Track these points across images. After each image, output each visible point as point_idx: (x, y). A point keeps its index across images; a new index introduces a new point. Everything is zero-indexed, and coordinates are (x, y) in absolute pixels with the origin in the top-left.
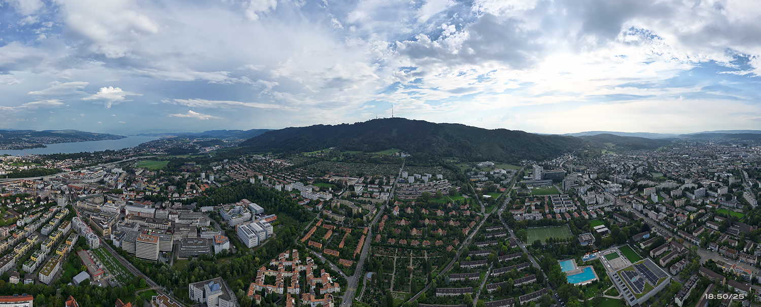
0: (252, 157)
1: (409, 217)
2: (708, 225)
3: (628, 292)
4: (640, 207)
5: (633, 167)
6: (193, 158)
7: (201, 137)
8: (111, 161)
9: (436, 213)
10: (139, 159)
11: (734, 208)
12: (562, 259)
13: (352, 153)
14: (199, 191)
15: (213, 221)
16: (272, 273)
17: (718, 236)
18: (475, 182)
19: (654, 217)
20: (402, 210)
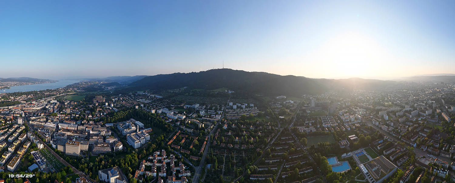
0: (136, 93)
1: (233, 130)
2: (420, 134)
3: (371, 177)
4: (377, 123)
5: (372, 98)
6: (101, 94)
7: (105, 80)
8: (50, 96)
9: (250, 128)
10: (67, 95)
11: (436, 123)
12: (329, 156)
13: (198, 90)
14: (105, 114)
15: (113, 132)
16: (149, 164)
17: (427, 141)
18: (275, 108)
19: (386, 130)
20: (229, 125)
